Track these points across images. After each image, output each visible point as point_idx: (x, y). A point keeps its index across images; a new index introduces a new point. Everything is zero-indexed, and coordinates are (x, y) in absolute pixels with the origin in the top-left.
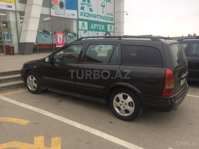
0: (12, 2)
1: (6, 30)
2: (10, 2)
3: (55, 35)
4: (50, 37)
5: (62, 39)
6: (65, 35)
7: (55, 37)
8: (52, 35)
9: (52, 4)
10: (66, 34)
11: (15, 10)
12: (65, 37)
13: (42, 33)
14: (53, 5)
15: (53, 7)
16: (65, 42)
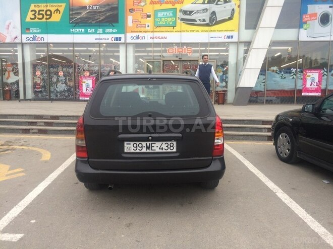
0: (234, 30)
1: (221, 70)
2: (232, 31)
3: (302, 74)
4: (292, 77)
5: (317, 80)
6: (325, 73)
7: (302, 77)
8: (296, 75)
9: (304, 20)
10: (327, 72)
11: (237, 41)
12: (325, 77)
13: (277, 73)
14: (306, 23)
15: (305, 26)
16: (323, 87)
